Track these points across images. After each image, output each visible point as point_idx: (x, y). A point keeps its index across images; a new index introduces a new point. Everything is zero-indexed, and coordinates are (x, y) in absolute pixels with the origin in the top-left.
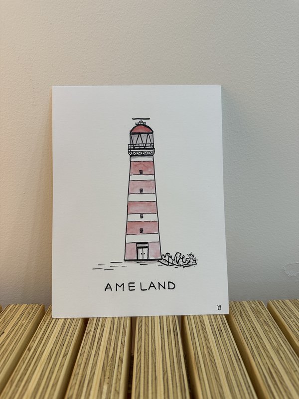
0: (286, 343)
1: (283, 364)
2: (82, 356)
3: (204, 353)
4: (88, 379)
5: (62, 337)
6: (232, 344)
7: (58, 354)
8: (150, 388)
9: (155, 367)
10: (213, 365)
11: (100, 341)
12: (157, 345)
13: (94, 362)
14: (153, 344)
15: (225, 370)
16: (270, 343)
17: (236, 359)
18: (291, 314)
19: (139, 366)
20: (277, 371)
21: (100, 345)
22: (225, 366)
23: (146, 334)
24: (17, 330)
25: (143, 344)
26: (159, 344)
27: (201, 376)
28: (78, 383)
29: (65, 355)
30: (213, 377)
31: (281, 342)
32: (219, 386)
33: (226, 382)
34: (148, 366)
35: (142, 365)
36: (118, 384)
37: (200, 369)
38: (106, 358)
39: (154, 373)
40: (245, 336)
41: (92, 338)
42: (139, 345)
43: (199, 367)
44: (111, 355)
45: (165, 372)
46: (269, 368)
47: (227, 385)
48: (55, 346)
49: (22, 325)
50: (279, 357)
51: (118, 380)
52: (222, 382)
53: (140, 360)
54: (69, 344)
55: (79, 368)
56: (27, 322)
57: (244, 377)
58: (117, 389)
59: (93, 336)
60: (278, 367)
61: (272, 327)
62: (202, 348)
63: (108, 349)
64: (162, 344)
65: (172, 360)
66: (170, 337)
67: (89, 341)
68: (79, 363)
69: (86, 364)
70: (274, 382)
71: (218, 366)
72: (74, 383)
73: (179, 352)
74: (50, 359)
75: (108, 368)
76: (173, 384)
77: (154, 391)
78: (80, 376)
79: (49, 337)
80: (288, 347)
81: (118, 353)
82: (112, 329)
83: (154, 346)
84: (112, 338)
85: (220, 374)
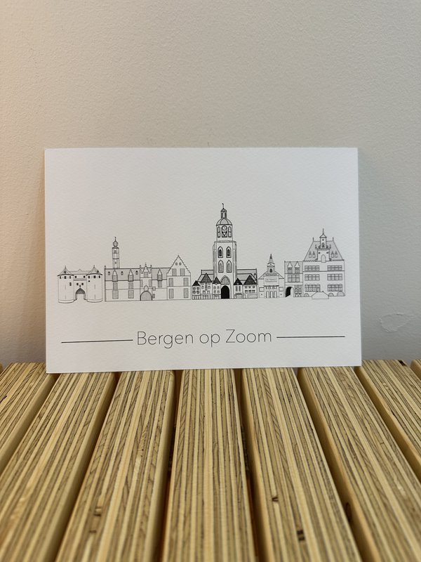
0: (373, 411)
1: (368, 436)
2: (108, 425)
3: (267, 421)
4: (116, 451)
5: (83, 402)
6: (304, 412)
7: (78, 422)
8: (195, 461)
9: (203, 437)
10: (278, 436)
11: (133, 407)
12: (206, 411)
13: (125, 432)
14: (202, 411)
15: (293, 442)
16: (353, 411)
17: (308, 430)
18: (384, 377)
19: (182, 436)
20: (359, 444)
21: (133, 412)
22: (292, 438)
23: (193, 399)
24: (23, 394)
25: (188, 411)
26: (209, 410)
27: (261, 449)
28: (103, 456)
29: (87, 424)
30: (276, 449)
31: (368, 410)
32: (284, 460)
33: (293, 456)
34: (194, 436)
35: (187, 436)
36: (154, 457)
37: (260, 441)
38: (140, 427)
39: (201, 445)
40: (322, 402)
41: (123, 403)
42: (184, 412)
43: (260, 438)
44: (146, 423)
45: (215, 443)
46: (349, 440)
47: (293, 458)
48: (73, 413)
49: (30, 388)
50: (363, 427)
51: (155, 452)
52: (288, 455)
53: (184, 429)
54: (92, 411)
55: (104, 439)
56: (36, 384)
57: (316, 450)
58: (154, 463)
59: (123, 401)
60: (361, 439)
61: (358, 392)
62: (264, 416)
63: (143, 417)
64: (213, 410)
65: (225, 430)
66: (223, 401)
67: (119, 407)
68: (105, 433)
69: (114, 434)
70: (353, 457)
71: (283, 437)
72: (98, 455)
73: (235, 420)
74: (68, 429)
75: (142, 438)
76: (224, 457)
77: (200, 465)
78: (106, 447)
79: (65, 402)
80: (376, 415)
81: (156, 422)
82: (148, 392)
83: (202, 413)
84: (149, 403)
85: (286, 447)
